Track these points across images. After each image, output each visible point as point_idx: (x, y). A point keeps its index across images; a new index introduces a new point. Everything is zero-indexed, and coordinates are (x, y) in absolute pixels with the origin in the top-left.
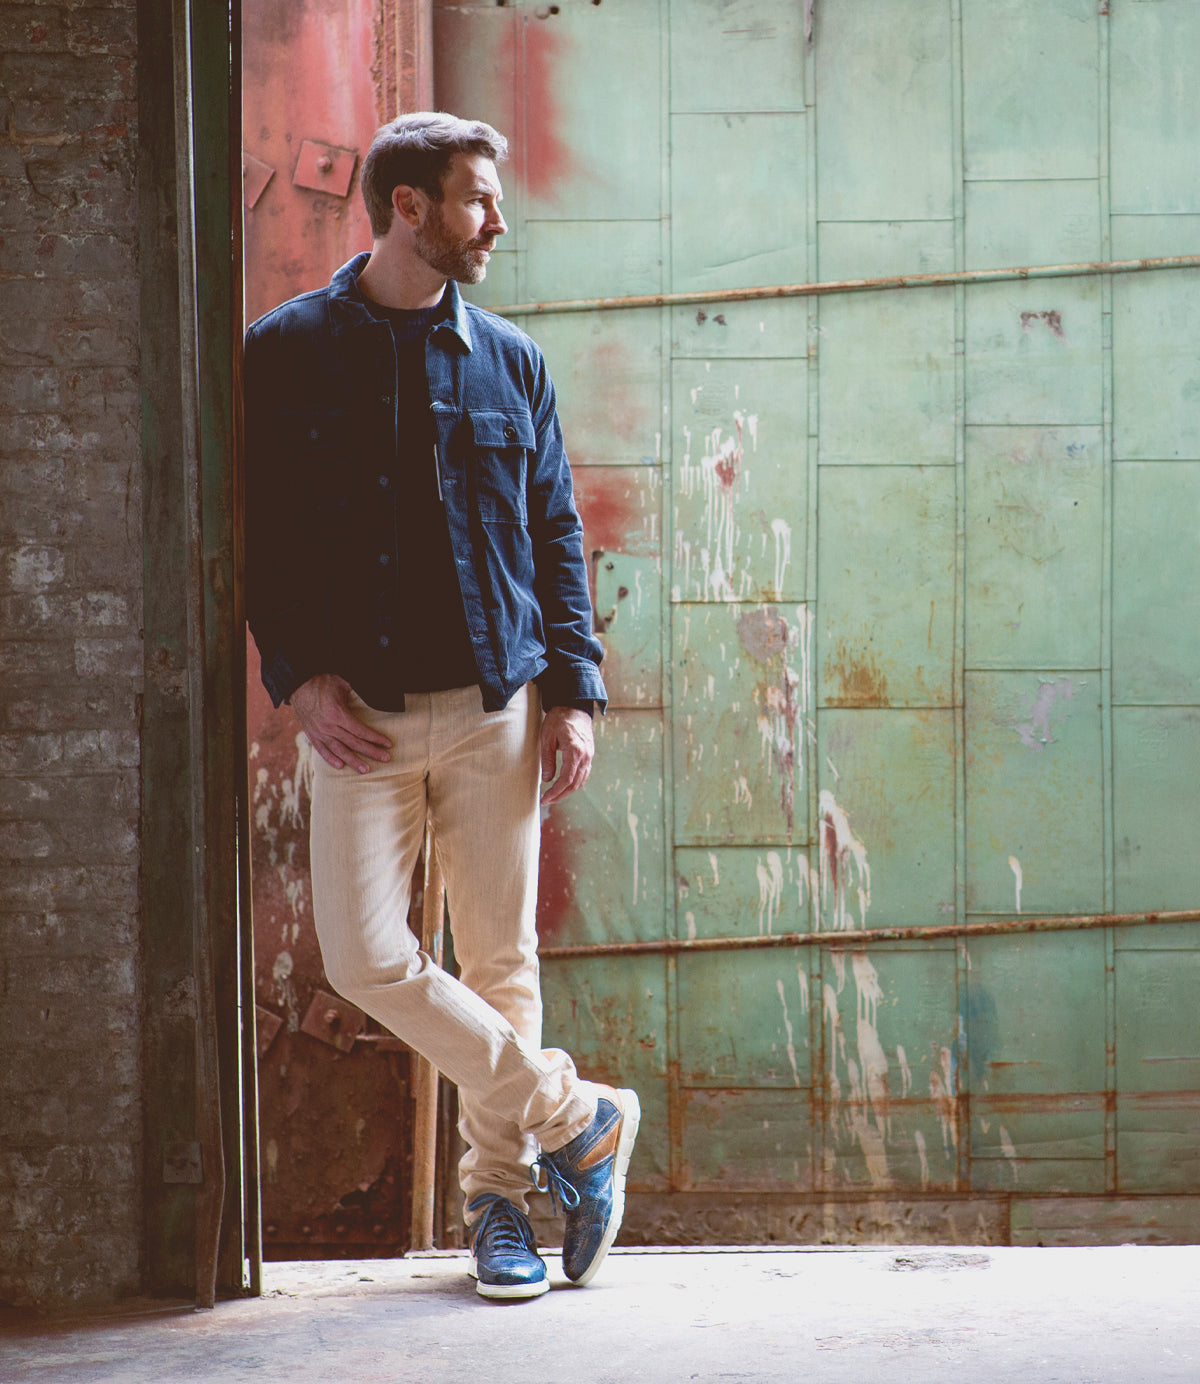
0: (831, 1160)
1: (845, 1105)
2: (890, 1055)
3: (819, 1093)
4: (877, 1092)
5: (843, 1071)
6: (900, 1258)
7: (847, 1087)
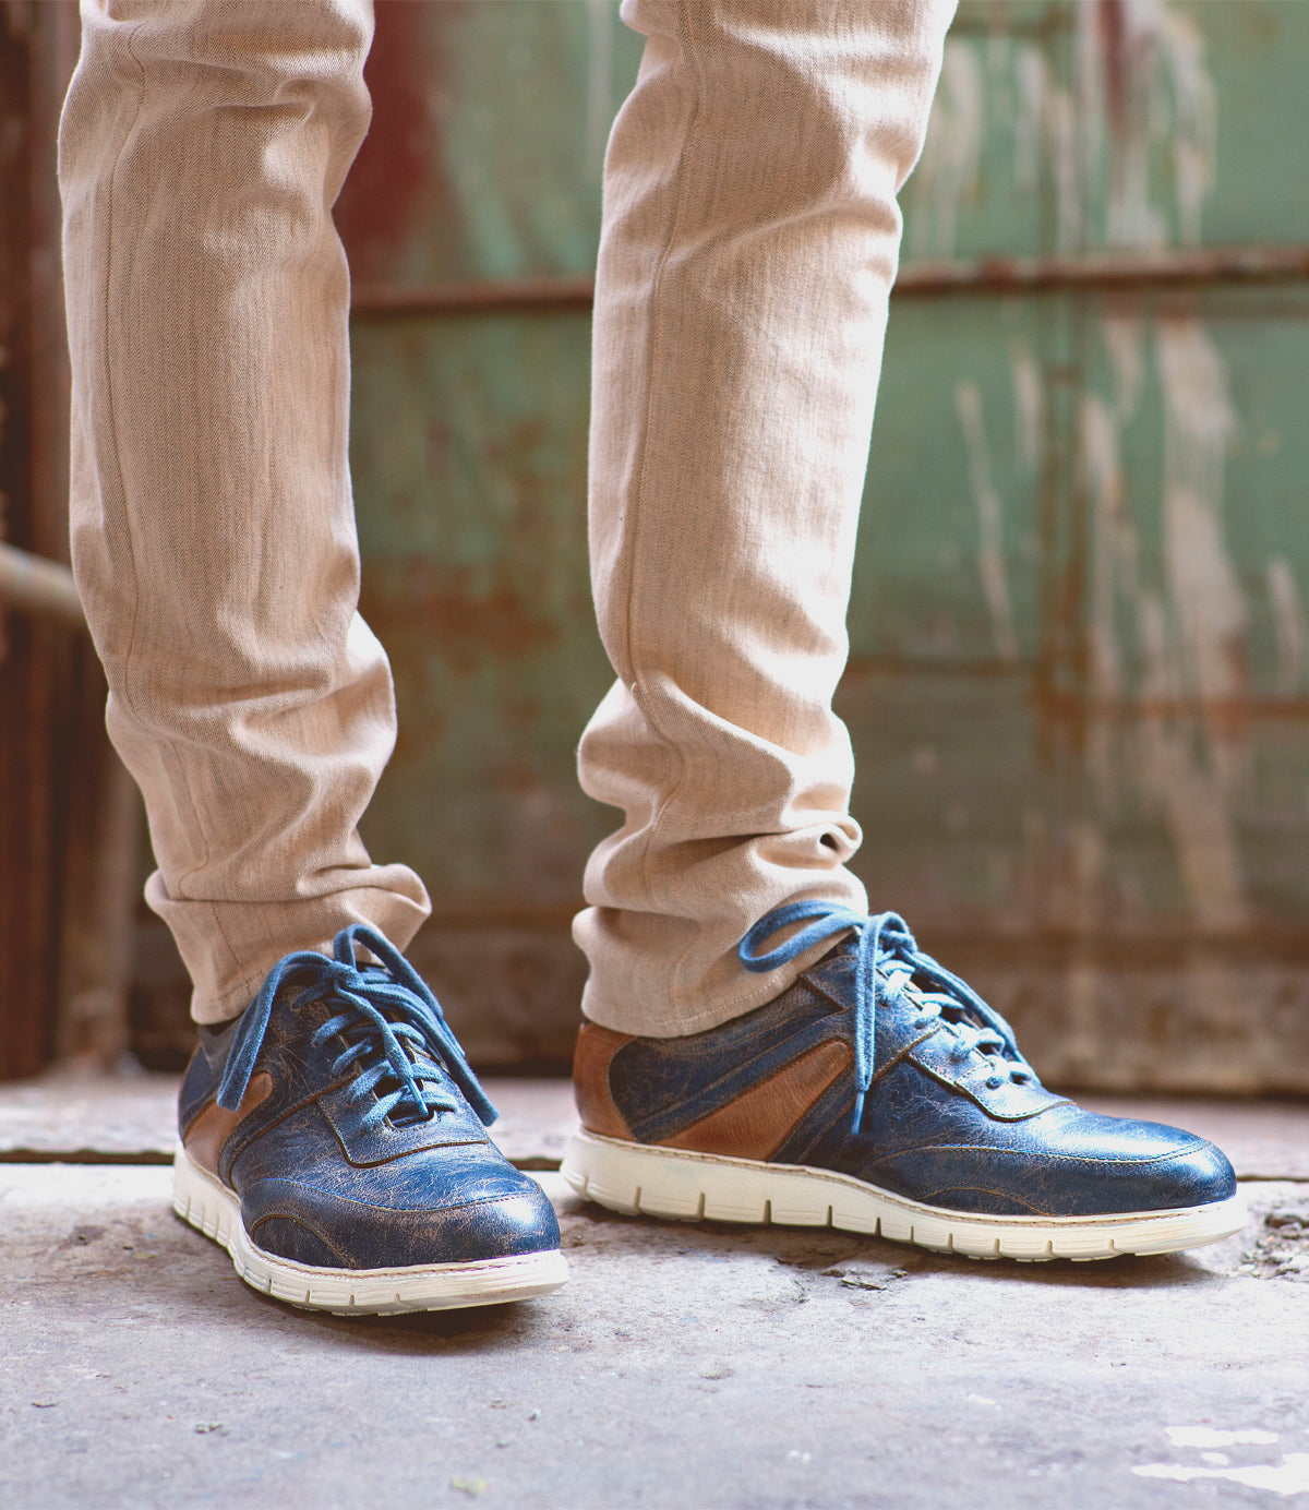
0: (1090, 854)
1: (1128, 712)
2: (1252, 584)
3: (1062, 679)
4: (1215, 679)
5: (1126, 623)
6: (1280, 1213)
7: (1135, 665)
